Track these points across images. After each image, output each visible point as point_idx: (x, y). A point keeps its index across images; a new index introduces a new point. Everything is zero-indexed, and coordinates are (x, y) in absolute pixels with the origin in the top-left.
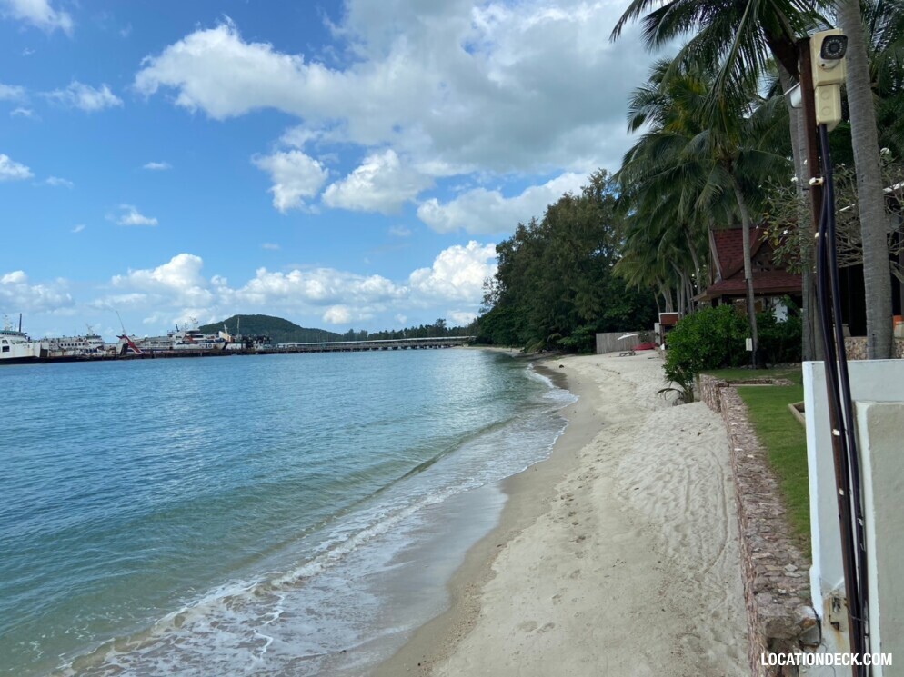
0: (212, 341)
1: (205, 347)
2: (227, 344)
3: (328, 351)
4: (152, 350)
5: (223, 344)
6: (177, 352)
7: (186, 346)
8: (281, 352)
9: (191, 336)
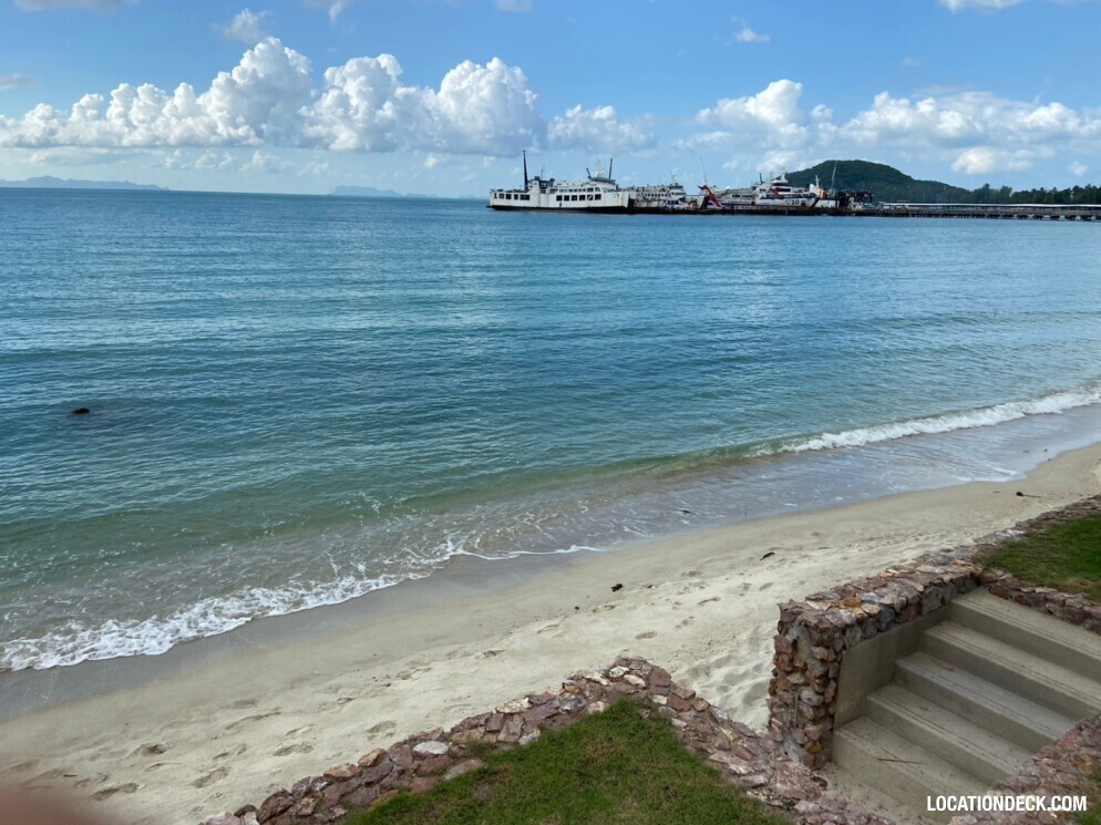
0: (800, 197)
1: (791, 203)
2: (818, 199)
3: (951, 215)
4: (732, 205)
5: (813, 200)
6: (759, 208)
7: (770, 202)
8: (886, 214)
9: (778, 188)
